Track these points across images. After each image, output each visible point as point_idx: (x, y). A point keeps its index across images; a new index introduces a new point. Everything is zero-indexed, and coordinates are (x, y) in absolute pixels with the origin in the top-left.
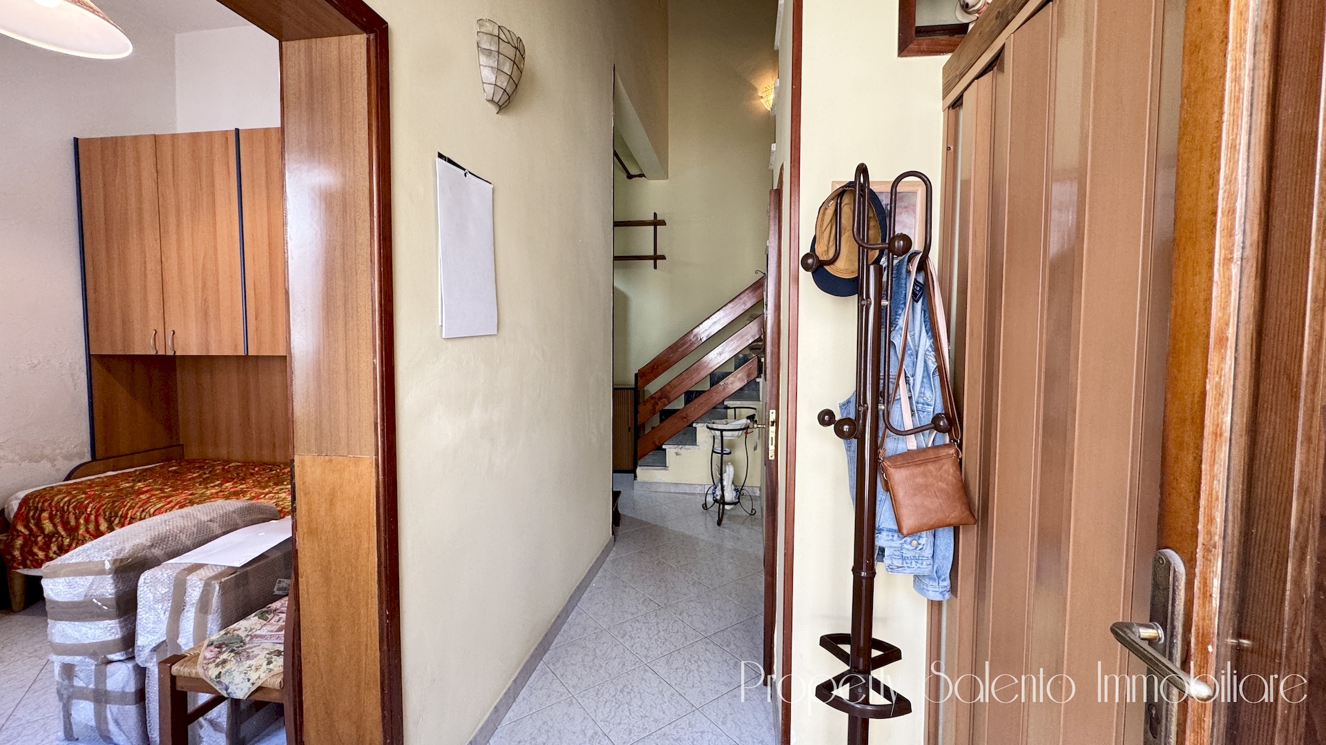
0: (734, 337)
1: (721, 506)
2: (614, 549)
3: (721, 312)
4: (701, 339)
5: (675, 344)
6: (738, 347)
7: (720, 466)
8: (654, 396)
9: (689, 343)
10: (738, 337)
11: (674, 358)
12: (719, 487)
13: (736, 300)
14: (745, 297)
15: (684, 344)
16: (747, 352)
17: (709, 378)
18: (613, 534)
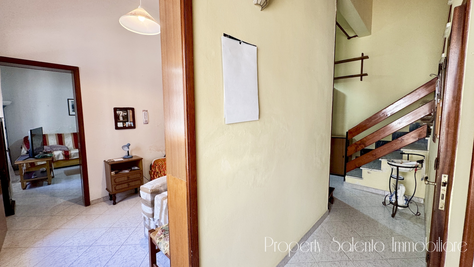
0: (411, 114)
1: (395, 207)
2: (329, 216)
3: (401, 100)
4: (387, 115)
5: (370, 118)
6: (412, 119)
7: (395, 184)
8: (357, 143)
9: (379, 117)
10: (413, 114)
11: (369, 125)
12: (394, 196)
13: (413, 93)
14: (419, 91)
15: (376, 118)
16: (420, 121)
17: (391, 135)
18: (329, 208)
